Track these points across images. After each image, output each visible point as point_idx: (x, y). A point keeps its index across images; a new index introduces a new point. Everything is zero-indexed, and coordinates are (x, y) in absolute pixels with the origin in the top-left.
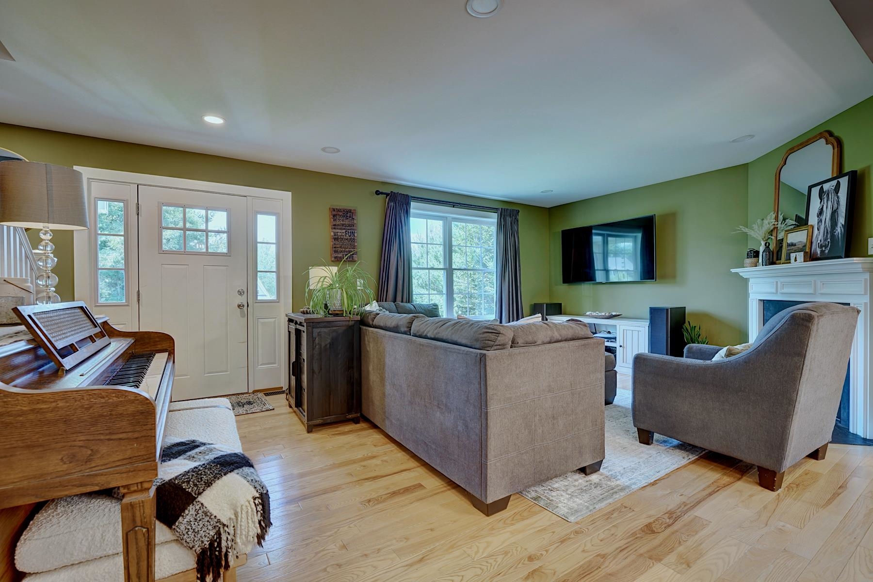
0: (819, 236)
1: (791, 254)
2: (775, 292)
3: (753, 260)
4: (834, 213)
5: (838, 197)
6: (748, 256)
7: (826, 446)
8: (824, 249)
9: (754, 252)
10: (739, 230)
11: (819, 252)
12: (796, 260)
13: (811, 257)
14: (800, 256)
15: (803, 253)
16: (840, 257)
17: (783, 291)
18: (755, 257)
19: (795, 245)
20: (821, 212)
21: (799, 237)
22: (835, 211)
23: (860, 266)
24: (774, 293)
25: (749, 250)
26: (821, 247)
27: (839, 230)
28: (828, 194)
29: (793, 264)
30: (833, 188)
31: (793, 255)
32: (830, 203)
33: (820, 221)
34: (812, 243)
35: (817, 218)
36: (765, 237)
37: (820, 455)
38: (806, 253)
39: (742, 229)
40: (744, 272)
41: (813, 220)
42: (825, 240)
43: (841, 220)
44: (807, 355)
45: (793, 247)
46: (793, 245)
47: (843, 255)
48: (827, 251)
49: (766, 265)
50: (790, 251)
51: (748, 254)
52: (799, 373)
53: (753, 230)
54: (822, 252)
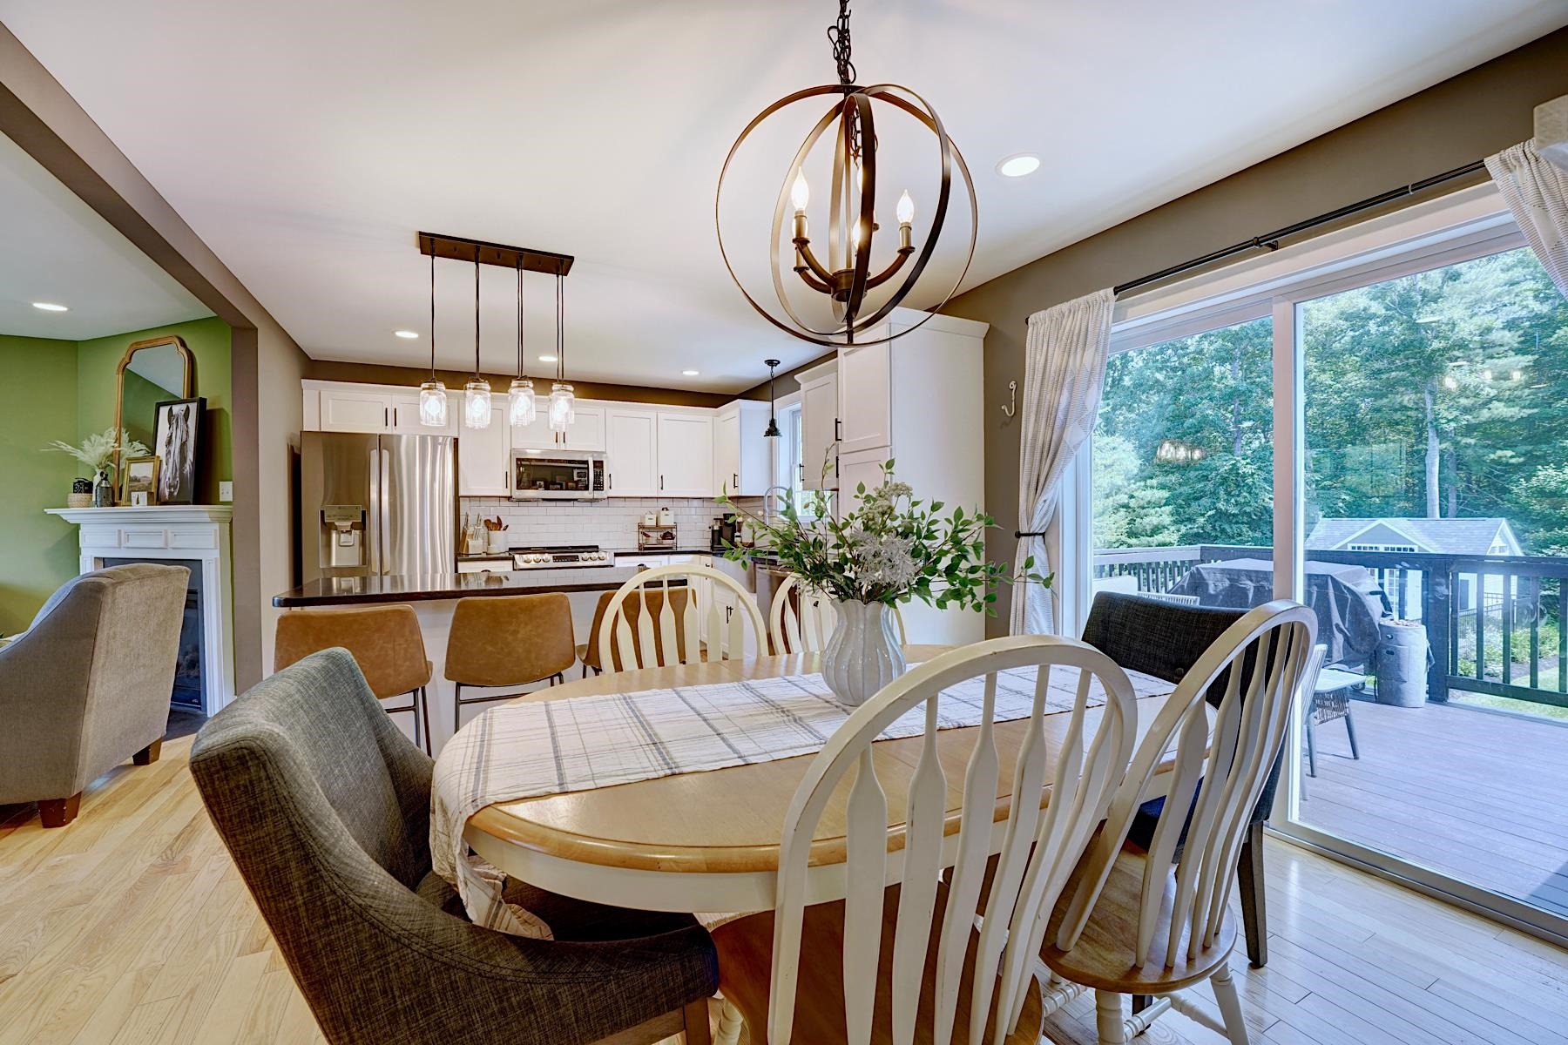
0: (167, 474)
1: (132, 493)
2: (117, 545)
3: (83, 496)
4: (183, 445)
5: (187, 426)
6: (76, 490)
7: (157, 744)
8: (172, 490)
9: (86, 484)
10: (55, 447)
11: (167, 494)
12: (138, 503)
13: (157, 499)
14: (143, 496)
15: (146, 493)
16: (187, 503)
17: (129, 545)
18: (86, 492)
19: (139, 481)
20: (169, 442)
21: (143, 471)
22: (184, 443)
23: (207, 515)
24: (115, 548)
25: (76, 481)
26: (170, 487)
27: (188, 467)
28: (177, 419)
29: (135, 507)
30: (183, 413)
31: (134, 495)
32: (179, 430)
33: (168, 453)
34: (159, 481)
35: (165, 449)
36: (101, 463)
37: (151, 756)
38: (150, 494)
39: (62, 447)
40: (71, 514)
41: (161, 450)
42: (174, 478)
43: (190, 456)
44: (99, 633)
45: (136, 484)
46: (136, 480)
47: (191, 501)
48: (176, 493)
49: (102, 506)
50: (133, 488)
51: (74, 487)
52: (89, 658)
53: (82, 450)
54: (171, 493)
